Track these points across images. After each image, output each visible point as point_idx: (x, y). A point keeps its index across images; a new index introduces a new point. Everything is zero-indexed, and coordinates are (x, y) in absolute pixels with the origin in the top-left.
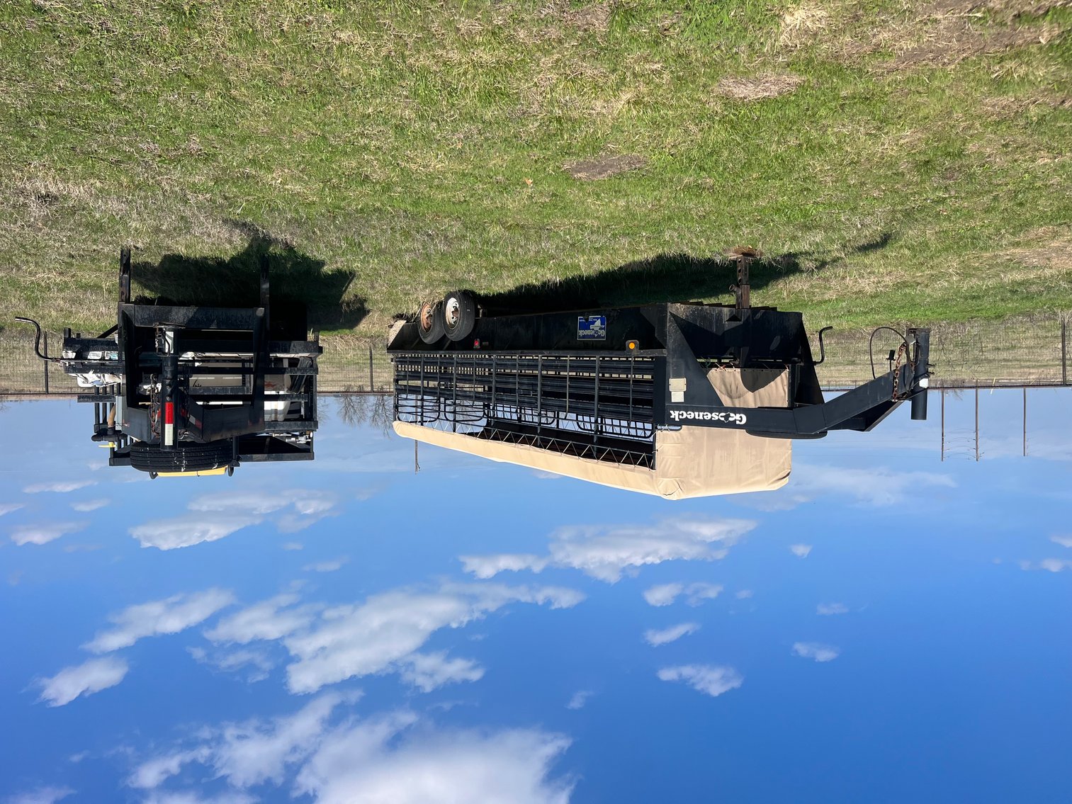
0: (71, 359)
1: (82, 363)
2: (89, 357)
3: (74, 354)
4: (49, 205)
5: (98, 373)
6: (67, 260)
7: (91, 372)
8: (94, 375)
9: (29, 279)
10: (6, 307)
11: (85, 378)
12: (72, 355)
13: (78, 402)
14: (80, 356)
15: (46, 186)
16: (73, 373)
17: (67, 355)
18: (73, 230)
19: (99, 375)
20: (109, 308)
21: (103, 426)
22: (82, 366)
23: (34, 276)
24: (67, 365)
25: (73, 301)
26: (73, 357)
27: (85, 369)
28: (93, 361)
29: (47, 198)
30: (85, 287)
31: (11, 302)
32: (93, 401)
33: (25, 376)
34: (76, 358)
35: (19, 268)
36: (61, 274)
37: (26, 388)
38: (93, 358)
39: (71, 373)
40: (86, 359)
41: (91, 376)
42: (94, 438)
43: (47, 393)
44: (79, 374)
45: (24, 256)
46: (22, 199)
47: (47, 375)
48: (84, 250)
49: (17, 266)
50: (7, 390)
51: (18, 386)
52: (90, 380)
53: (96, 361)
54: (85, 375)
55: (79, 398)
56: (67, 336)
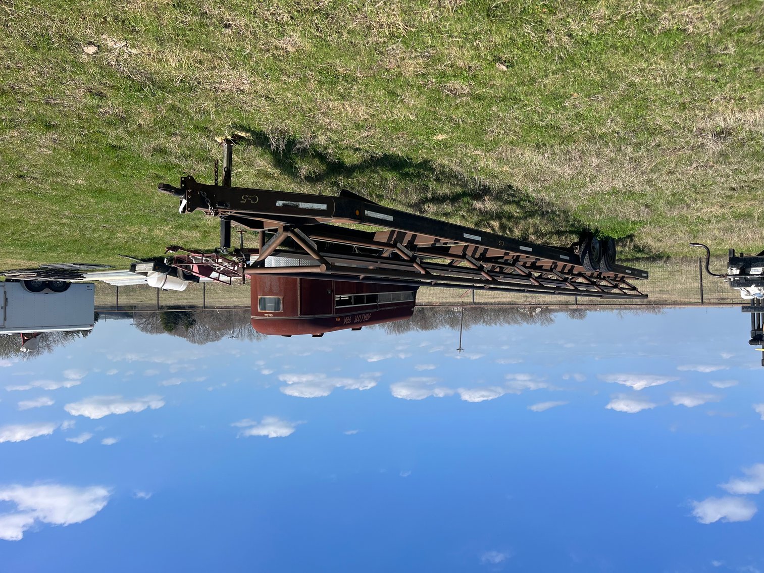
0: (736, 275)
1: (745, 278)
2: (751, 273)
3: (738, 271)
4: (724, 140)
5: (759, 286)
6: (728, 193)
7: (753, 286)
8: (756, 288)
9: (695, 214)
10: (674, 240)
11: (748, 291)
12: (736, 271)
13: (743, 311)
14: (744, 272)
15: (725, 120)
16: (737, 287)
17: (732, 272)
18: (739, 162)
19: (760, 288)
20: (755, 233)
21: (758, 333)
22: (745, 281)
23: (700, 211)
24: (732, 280)
25: (726, 230)
26: (738, 273)
27: (747, 283)
28: (755, 276)
29: (722, 134)
30: (738, 217)
31: (678, 236)
32: (750, 311)
33: (679, 291)
34: (740, 274)
35: (688, 206)
36: (722, 207)
37: (679, 299)
38: (754, 273)
39: (735, 287)
40: (749, 275)
41: (753, 289)
42: (751, 342)
43: (703, 303)
44: (742, 288)
45: (694, 195)
46: (700, 139)
47: (702, 290)
48: (745, 181)
49: (687, 205)
50: (666, 301)
51: (675, 297)
52: (752, 293)
53: (758, 276)
54: (748, 288)
55: (743, 308)
56: (732, 256)
